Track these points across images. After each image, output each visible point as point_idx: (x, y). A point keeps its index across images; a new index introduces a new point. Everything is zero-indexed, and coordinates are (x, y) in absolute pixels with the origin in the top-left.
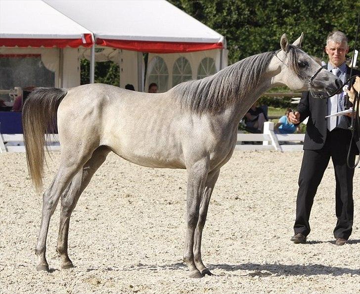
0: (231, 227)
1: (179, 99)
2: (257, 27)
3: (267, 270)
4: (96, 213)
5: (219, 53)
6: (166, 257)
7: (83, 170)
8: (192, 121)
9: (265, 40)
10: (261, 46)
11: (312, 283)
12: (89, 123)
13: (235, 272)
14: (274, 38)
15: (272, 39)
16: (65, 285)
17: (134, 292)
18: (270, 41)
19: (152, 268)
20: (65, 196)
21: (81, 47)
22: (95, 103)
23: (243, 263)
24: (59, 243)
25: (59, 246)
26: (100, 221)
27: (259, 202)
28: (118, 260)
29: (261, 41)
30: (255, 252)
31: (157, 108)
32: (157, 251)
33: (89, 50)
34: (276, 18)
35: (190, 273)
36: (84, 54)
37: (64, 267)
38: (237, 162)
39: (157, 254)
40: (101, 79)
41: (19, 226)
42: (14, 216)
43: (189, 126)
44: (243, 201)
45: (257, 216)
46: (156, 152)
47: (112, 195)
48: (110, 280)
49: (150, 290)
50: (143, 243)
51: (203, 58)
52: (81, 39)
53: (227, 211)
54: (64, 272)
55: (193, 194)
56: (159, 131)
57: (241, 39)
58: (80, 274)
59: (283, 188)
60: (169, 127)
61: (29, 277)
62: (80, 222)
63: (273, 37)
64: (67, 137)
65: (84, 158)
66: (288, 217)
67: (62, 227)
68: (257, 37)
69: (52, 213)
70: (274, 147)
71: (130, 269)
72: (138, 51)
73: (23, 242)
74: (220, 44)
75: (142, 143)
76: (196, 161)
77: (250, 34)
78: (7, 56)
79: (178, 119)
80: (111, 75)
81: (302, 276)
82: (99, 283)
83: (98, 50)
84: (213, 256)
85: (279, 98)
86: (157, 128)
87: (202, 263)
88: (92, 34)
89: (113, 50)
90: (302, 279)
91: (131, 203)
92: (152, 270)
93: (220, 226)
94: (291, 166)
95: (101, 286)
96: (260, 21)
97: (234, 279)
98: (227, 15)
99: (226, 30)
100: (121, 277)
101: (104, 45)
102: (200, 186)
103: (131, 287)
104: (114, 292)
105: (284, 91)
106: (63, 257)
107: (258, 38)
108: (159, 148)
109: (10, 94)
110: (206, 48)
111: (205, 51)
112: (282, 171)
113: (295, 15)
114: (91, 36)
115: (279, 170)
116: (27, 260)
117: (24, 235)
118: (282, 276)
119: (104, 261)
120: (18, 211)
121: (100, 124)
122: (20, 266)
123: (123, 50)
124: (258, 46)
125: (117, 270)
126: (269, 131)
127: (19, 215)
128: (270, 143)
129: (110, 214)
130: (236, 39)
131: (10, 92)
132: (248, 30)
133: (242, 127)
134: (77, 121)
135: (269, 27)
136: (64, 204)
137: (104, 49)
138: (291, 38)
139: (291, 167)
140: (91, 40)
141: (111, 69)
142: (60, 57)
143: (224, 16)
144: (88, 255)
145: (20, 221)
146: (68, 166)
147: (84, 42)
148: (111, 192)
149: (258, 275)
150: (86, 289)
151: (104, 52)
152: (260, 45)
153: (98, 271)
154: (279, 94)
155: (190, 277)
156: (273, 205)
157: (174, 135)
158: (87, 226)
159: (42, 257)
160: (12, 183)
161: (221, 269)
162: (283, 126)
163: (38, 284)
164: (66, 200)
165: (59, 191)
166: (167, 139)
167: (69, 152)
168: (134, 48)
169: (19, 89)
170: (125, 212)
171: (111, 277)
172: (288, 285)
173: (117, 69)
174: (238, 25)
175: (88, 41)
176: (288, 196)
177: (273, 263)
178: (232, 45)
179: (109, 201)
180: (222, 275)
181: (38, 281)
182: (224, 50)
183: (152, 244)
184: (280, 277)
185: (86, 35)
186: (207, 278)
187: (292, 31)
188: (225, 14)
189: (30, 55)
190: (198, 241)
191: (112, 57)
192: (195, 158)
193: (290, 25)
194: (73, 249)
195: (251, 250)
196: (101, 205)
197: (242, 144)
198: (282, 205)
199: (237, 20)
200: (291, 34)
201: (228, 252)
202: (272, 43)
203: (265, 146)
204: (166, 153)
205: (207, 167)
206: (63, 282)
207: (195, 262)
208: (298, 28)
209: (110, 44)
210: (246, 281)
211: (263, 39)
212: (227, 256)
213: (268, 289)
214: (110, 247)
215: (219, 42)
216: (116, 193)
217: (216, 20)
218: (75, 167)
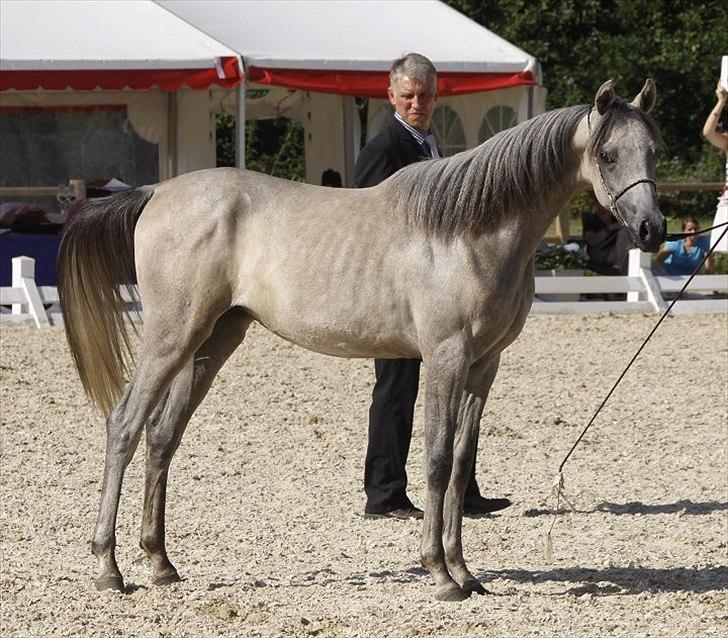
0: (539, 486)
1: (402, 202)
2: (617, 34)
3: (612, 581)
4: (240, 461)
5: (525, 95)
6: (389, 556)
7: (196, 363)
8: (430, 250)
9: (635, 63)
10: (628, 79)
11: (709, 607)
12: (207, 258)
13: (540, 587)
14: (657, 59)
15: (652, 60)
16: (158, 621)
17: (309, 634)
18: (646, 67)
19: (354, 581)
20: (155, 423)
21: (213, 86)
22: (220, 211)
23: (559, 565)
24: (146, 526)
25: (145, 535)
26: (248, 478)
27: (608, 430)
28: (280, 562)
29: (625, 66)
30: (589, 541)
31: (356, 219)
32: (368, 542)
33: (234, 93)
34: (660, 14)
35: (438, 589)
36: (224, 102)
37: (159, 582)
38: (567, 341)
39: (370, 548)
40: (267, 157)
41: (67, 492)
42: (55, 469)
43: (424, 262)
44: (571, 428)
45: (600, 462)
46: (352, 318)
47: (278, 419)
48: (257, 610)
49: (345, 629)
50: (339, 525)
51: (490, 108)
52: (214, 70)
53: (534, 451)
54: (156, 592)
55: (437, 414)
56: (360, 272)
57: (581, 63)
58: (193, 596)
59: (663, 398)
60: (380, 263)
61: (80, 604)
62: (203, 480)
63: (653, 57)
64: (158, 290)
65: (196, 334)
66: (671, 463)
67: (151, 492)
68: (617, 58)
69: (128, 460)
70: (652, 306)
71: (305, 583)
72: (343, 93)
73: (73, 527)
74: (528, 75)
75: (323, 298)
76: (441, 339)
77: (602, 50)
78: (51, 110)
79: (401, 246)
80: (288, 149)
81: (686, 594)
82: (233, 614)
83: (254, 94)
84: (493, 552)
85: (668, 194)
86: (354, 265)
87: (464, 567)
88: (239, 57)
89: (288, 94)
90: (689, 599)
91: (320, 437)
92: (355, 584)
93: (515, 483)
94: (687, 347)
95: (237, 622)
96: (624, 21)
97: (535, 603)
98: (550, 10)
99: (547, 44)
100: (283, 601)
101: (266, 83)
102: (453, 395)
103: (305, 622)
104: (266, 634)
105: (680, 178)
106: (156, 560)
107: (619, 58)
108: (360, 310)
109: (59, 195)
110: (494, 86)
111: (493, 92)
112: (666, 360)
113: (703, 6)
114: (237, 62)
115: (658, 357)
116: (77, 567)
117: (76, 512)
118: (642, 595)
119: (249, 565)
120: (66, 457)
121: (231, 257)
122: (60, 579)
123: (311, 93)
124: (621, 77)
125: (277, 587)
126: (641, 270)
127: (68, 467)
128: (642, 297)
129: (270, 463)
130: (570, 63)
131: (58, 191)
132: (598, 41)
133: (580, 262)
134: (179, 253)
135: (644, 36)
136: (154, 441)
137: (267, 91)
138: (694, 57)
139: (688, 350)
140: (237, 70)
141: (289, 135)
142: (169, 111)
143: (542, 12)
144: (214, 553)
145: (69, 482)
146: (162, 354)
147: (222, 75)
148: (277, 413)
149: (590, 593)
150: (205, 628)
151: (267, 98)
152: (626, 76)
153: (233, 589)
154: (667, 187)
155: (439, 598)
156: (638, 436)
157: (391, 283)
158: (217, 489)
159: (108, 559)
160: (56, 396)
161: (507, 580)
162: (673, 259)
163: (98, 619)
164: (157, 430)
165: (141, 412)
166: (377, 290)
167: (162, 322)
168: (334, 87)
169: (79, 184)
170: (306, 458)
171: (262, 600)
172: (656, 614)
173: (301, 135)
174: (577, 31)
175: (229, 73)
176: (673, 415)
177: (627, 566)
178: (561, 78)
179: (273, 431)
180: (511, 593)
181: (98, 612)
182: (535, 88)
183: (360, 527)
184: (638, 596)
185: (224, 60)
186: (476, 600)
187: (695, 44)
188: (544, 7)
189: (102, 107)
190: (454, 519)
191: (287, 109)
192: (438, 333)
193: (692, 30)
194: (182, 542)
195: (582, 537)
196: (252, 441)
197: (581, 301)
198: (659, 435)
199: (573, 20)
200: (694, 48)
201: (526, 541)
202: (653, 71)
203: (631, 303)
204: (374, 321)
205: (467, 353)
206: (152, 614)
207: (449, 566)
208: (710, 36)
209: (279, 78)
210: (560, 607)
211: (630, 61)
212: (525, 551)
213: (611, 623)
214: (265, 534)
215: (526, 70)
216: (289, 414)
217: (525, 20)
218: (176, 355)
